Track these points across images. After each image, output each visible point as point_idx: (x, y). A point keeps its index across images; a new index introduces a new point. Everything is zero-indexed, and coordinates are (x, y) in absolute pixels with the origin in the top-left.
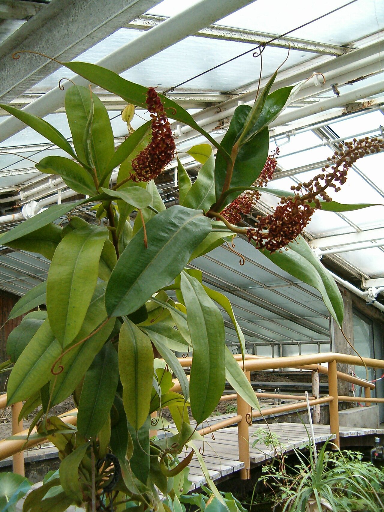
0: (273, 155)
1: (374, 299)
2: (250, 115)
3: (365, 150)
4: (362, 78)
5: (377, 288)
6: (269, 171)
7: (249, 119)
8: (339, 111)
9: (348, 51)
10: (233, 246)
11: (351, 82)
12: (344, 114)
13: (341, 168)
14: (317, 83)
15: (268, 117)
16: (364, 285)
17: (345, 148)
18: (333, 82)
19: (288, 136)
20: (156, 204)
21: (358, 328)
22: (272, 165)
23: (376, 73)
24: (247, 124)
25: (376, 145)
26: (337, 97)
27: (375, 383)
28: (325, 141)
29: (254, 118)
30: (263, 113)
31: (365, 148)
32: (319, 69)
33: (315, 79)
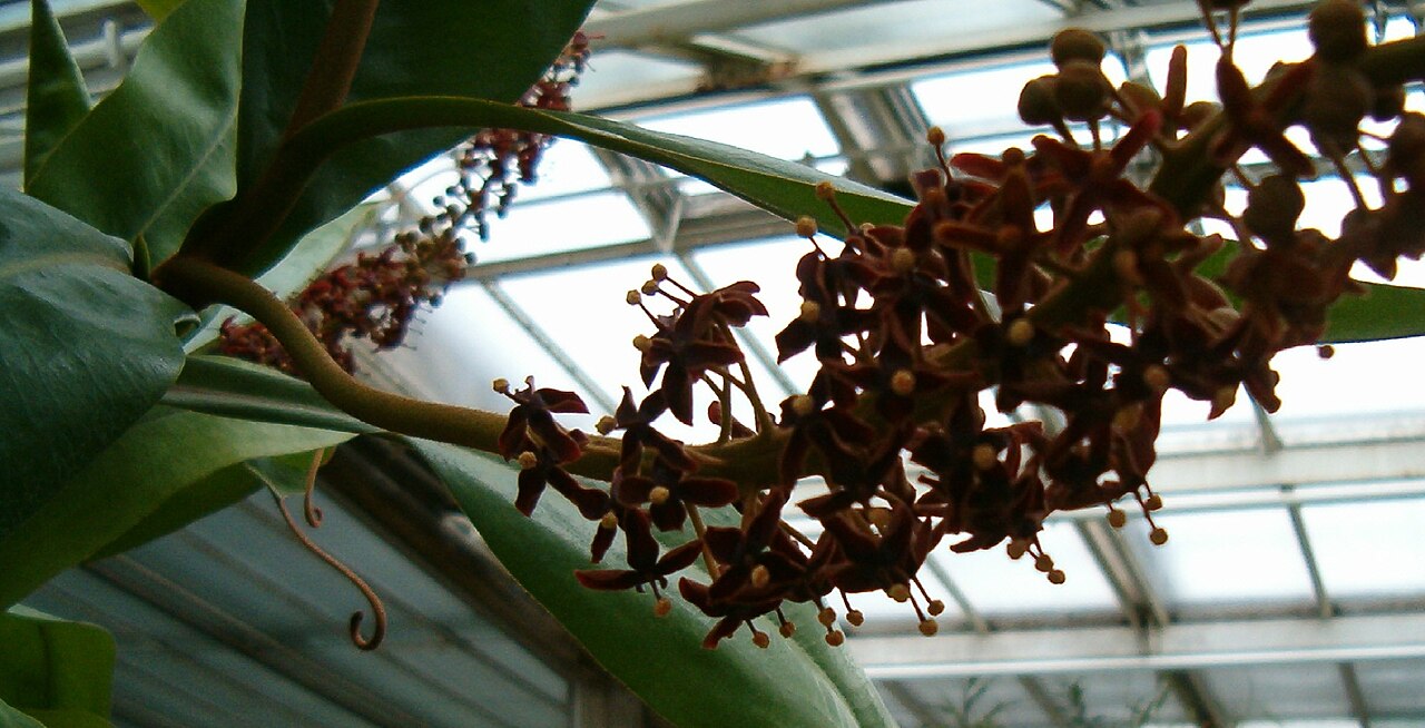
10: (314, 516)
12: (702, 93)
28: (618, 178)
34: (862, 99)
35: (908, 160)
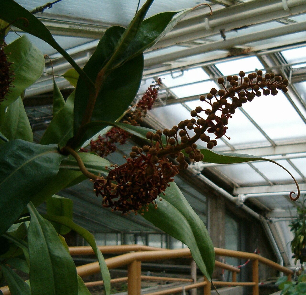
0: (155, 86)
1: (242, 203)
2: (123, 37)
3: (257, 90)
4: (245, 27)
5: (245, 195)
6: (149, 101)
7: (120, 43)
8: (224, 53)
9: (236, 4)
11: (236, 29)
12: (228, 57)
13: (219, 114)
14: (208, 27)
15: (145, 42)
16: (236, 192)
17: (227, 84)
18: (221, 28)
19: (182, 71)
20: (21, 129)
21: (229, 225)
22: (152, 96)
23: (257, 24)
24: (117, 48)
25: (272, 84)
26: (224, 41)
27: (240, 268)
28: (211, 77)
29: (126, 41)
30: (139, 38)
31: (256, 86)
32: (210, 16)
33: (206, 23)
34: (268, 55)
35: (281, 69)
